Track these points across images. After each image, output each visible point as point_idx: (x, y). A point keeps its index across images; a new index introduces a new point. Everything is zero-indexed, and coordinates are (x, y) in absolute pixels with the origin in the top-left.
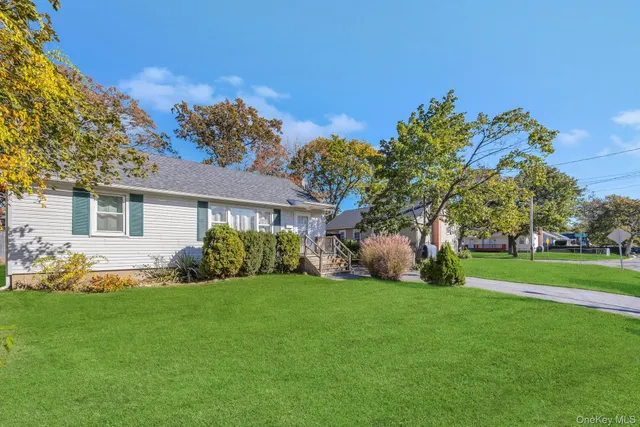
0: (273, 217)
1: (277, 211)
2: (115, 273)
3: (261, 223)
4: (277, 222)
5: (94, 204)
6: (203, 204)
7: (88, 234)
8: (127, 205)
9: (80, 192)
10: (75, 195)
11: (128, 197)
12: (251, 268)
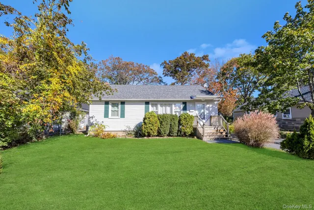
0: (182, 106)
1: (185, 103)
2: (110, 132)
3: (176, 110)
4: (185, 109)
5: (110, 106)
6: (147, 103)
7: (108, 117)
8: (120, 106)
9: (107, 103)
10: (105, 104)
11: (120, 103)
12: (164, 133)
